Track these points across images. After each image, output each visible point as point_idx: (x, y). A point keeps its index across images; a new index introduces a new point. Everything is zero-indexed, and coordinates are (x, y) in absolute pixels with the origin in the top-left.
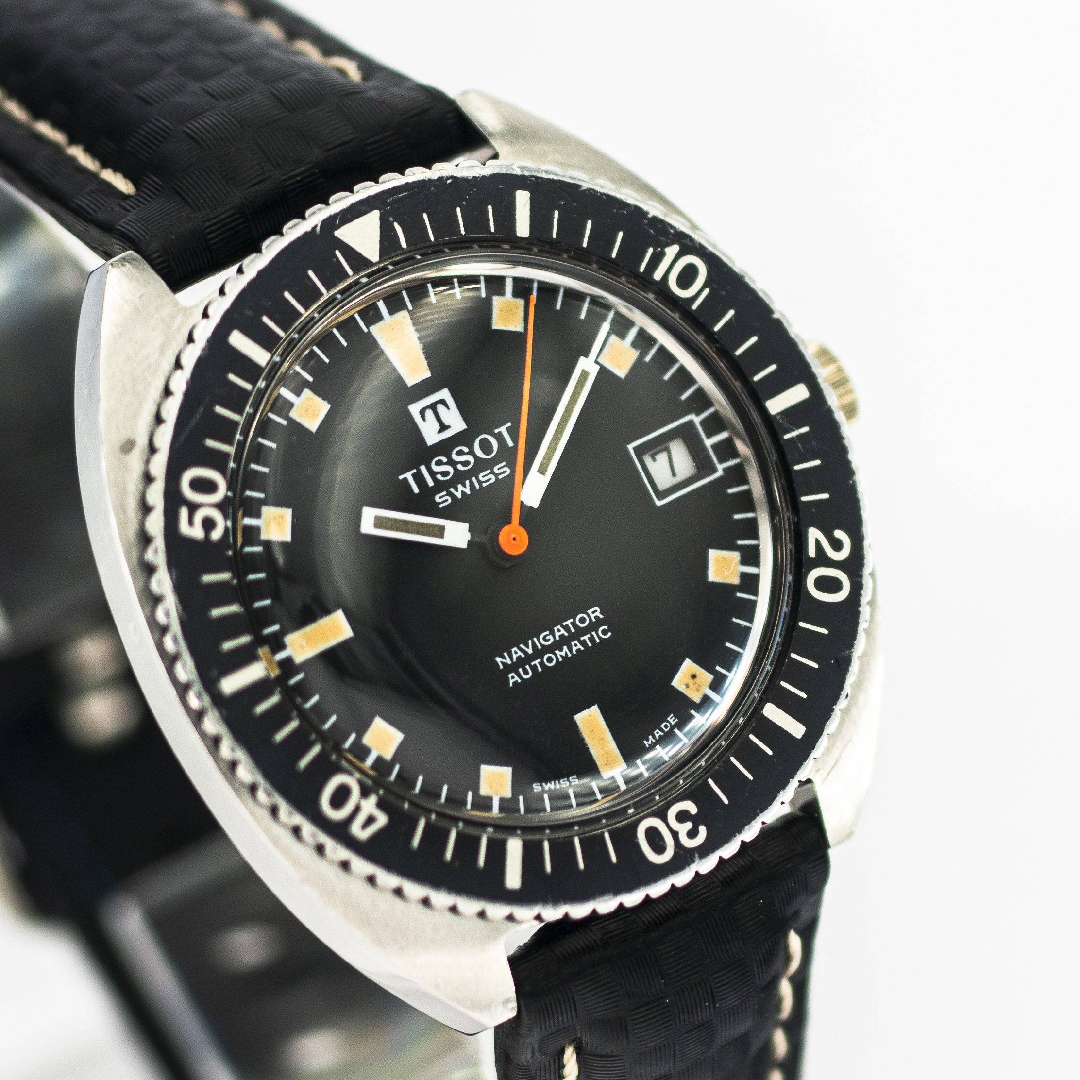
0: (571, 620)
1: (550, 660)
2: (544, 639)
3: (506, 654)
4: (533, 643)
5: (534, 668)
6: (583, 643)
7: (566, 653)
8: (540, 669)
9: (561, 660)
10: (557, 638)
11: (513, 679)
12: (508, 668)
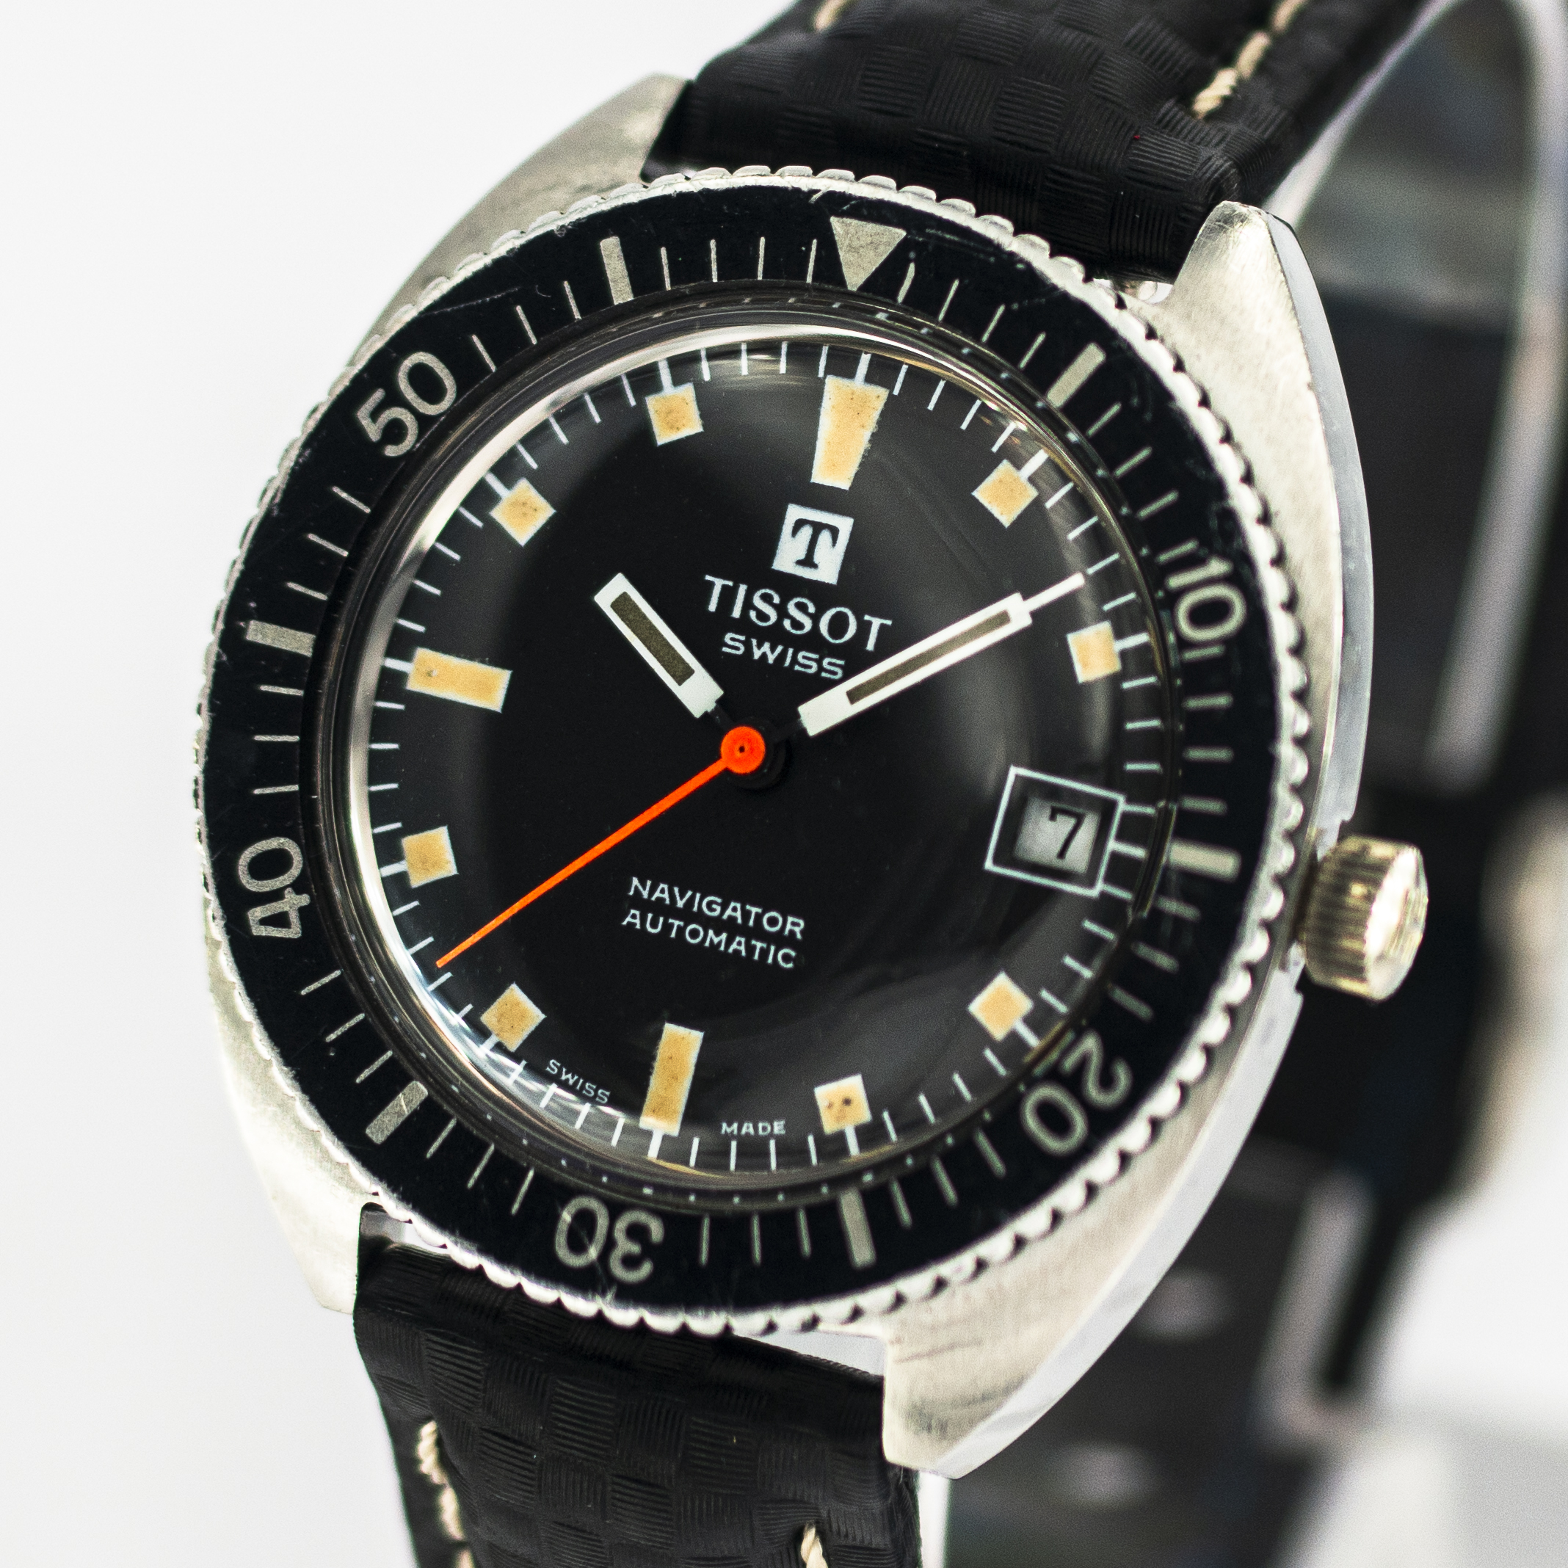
0: (759, 910)
1: (694, 934)
2: (709, 905)
3: (649, 883)
4: (693, 898)
5: (667, 927)
6: (750, 949)
7: (720, 943)
8: (673, 935)
9: (707, 944)
10: (725, 917)
11: (633, 918)
12: (638, 901)
